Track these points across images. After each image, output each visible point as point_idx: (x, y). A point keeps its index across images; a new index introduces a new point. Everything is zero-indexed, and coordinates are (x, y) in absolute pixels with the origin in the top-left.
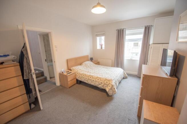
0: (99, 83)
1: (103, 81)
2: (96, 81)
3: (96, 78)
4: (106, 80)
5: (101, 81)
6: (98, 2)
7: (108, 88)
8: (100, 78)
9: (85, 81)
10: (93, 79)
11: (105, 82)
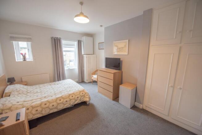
0: (75, 100)
1: (78, 95)
2: (71, 100)
3: (69, 96)
4: (80, 92)
5: (76, 95)
6: (81, 12)
7: (87, 98)
8: (73, 94)
9: (51, 112)
10: (65, 100)
11: (81, 94)
